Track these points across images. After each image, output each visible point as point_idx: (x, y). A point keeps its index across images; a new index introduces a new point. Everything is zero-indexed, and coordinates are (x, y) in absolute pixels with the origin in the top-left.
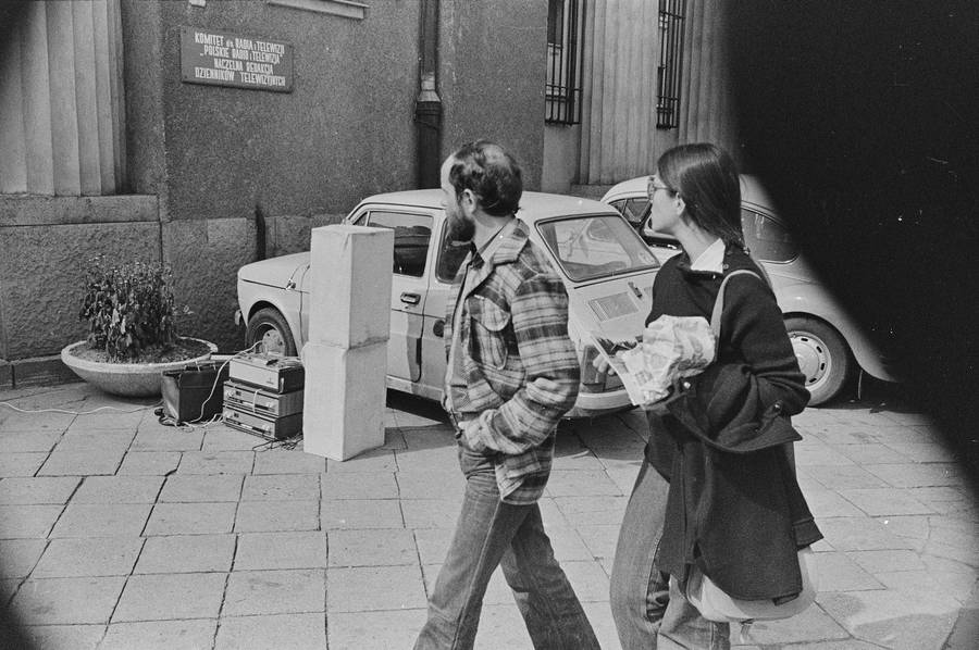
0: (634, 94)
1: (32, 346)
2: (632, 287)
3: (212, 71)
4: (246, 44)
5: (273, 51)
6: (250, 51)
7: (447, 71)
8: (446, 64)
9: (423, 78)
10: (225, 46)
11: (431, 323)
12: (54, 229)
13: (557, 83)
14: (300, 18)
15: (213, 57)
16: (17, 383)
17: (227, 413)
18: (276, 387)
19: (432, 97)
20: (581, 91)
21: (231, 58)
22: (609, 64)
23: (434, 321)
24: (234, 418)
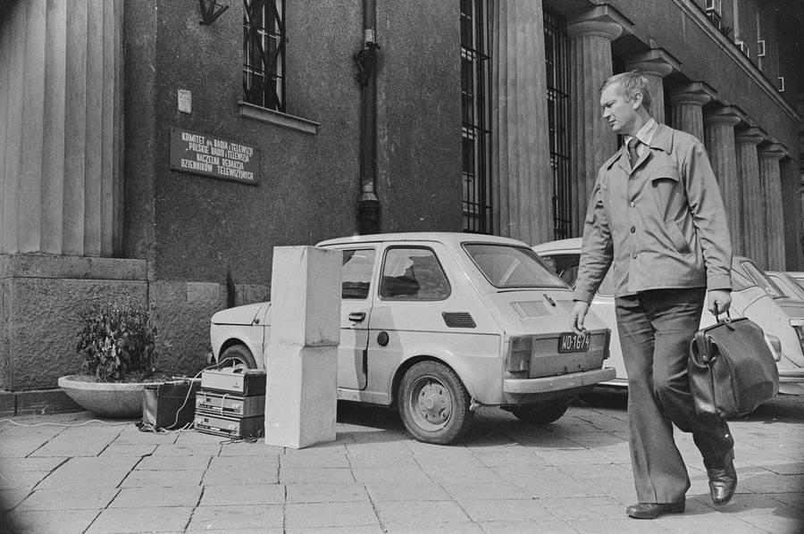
0: (535, 209)
1: (34, 379)
2: (547, 298)
3: (194, 163)
4: (223, 144)
5: (244, 152)
6: (225, 150)
7: (383, 177)
8: (382, 172)
9: (364, 182)
10: (205, 144)
11: (375, 335)
12: (59, 282)
13: (471, 200)
14: (265, 129)
15: (196, 152)
16: (18, 411)
17: (198, 420)
18: (241, 390)
19: (372, 197)
20: (491, 208)
21: (210, 154)
22: (513, 186)
23: (378, 333)
24: (205, 423)
